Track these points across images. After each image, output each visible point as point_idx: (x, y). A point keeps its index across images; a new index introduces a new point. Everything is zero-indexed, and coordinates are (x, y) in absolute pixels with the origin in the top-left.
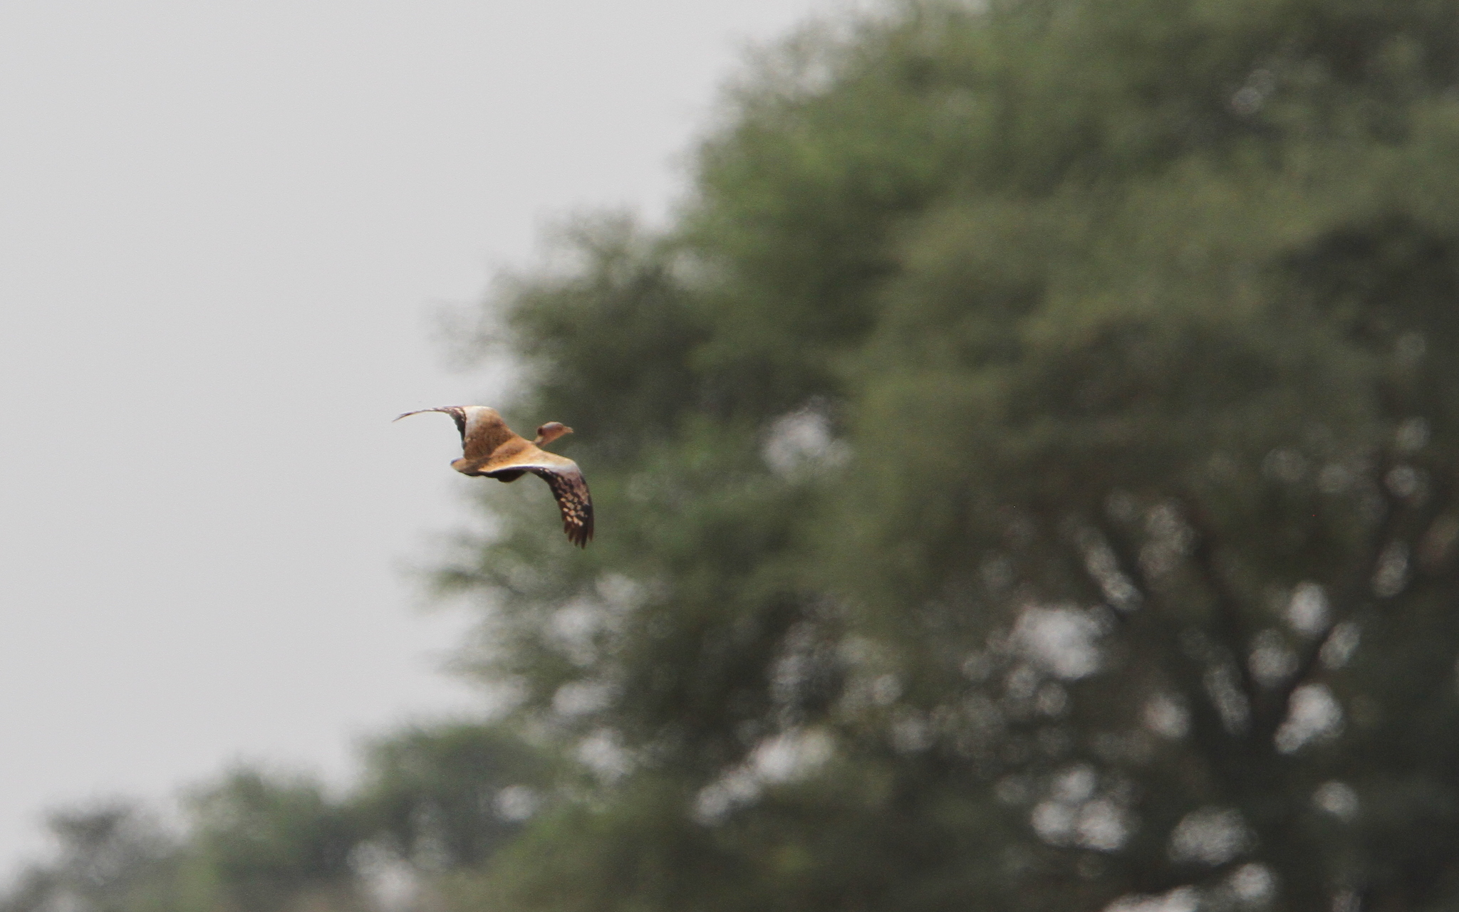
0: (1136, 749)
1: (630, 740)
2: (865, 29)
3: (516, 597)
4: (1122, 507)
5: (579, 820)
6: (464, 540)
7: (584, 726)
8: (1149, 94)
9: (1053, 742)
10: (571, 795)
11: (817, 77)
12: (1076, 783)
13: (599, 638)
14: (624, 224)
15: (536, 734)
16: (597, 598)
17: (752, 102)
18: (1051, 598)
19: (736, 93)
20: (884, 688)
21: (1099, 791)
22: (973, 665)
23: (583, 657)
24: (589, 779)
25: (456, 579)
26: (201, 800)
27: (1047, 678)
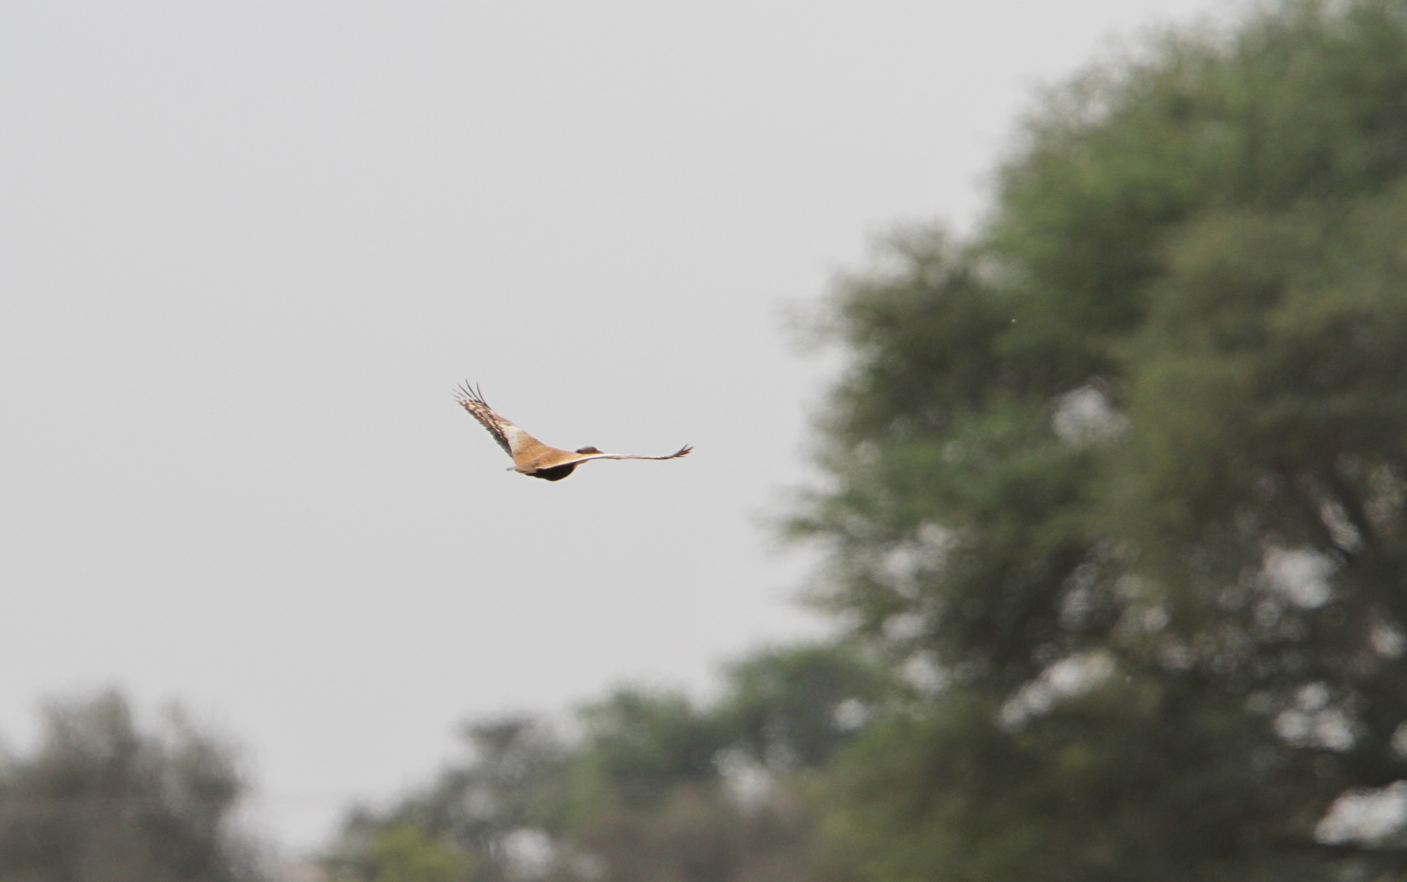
0: (1362, 666)
1: (945, 661)
2: (1139, 72)
3: (852, 542)
4: (1349, 467)
5: (904, 727)
6: (809, 495)
7: (906, 650)
8: (1369, 125)
9: (1292, 661)
10: (895, 706)
11: (1097, 110)
12: (1313, 695)
13: (921, 576)
14: (937, 236)
15: (868, 655)
16: (916, 541)
17: (1043, 132)
18: (1292, 542)
19: (1031, 125)
20: (1155, 618)
21: (1332, 703)
22: (1228, 597)
23: (906, 591)
24: (910, 694)
25: (801, 528)
26: (589, 712)
27: (1291, 610)
